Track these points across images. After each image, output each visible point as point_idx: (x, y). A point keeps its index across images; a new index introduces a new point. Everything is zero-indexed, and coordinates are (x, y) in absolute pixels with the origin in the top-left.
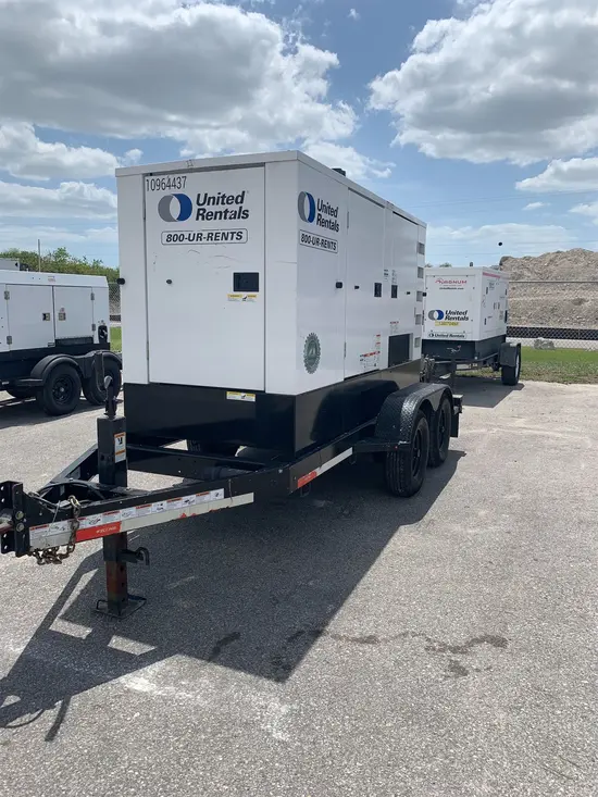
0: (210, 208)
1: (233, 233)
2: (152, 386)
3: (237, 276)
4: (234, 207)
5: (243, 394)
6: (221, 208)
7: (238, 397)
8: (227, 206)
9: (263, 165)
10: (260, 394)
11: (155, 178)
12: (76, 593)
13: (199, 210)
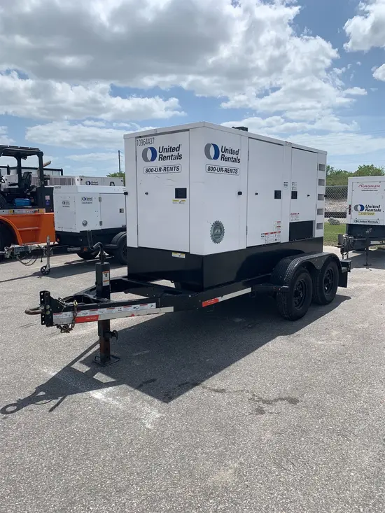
0: (165, 154)
1: (175, 167)
2: (140, 248)
3: (177, 190)
4: (175, 153)
5: (179, 254)
6: (170, 154)
7: (177, 255)
8: (172, 153)
9: (188, 130)
10: (187, 254)
11: (141, 139)
12: (90, 352)
13: (160, 155)
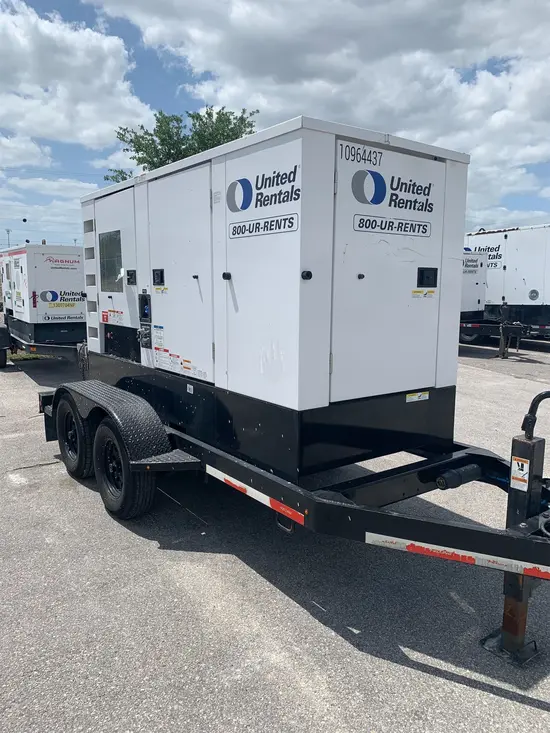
1: (420, 226)
3: (421, 271)
5: (419, 394)
7: (414, 398)
10: (432, 390)
13: (392, 195)
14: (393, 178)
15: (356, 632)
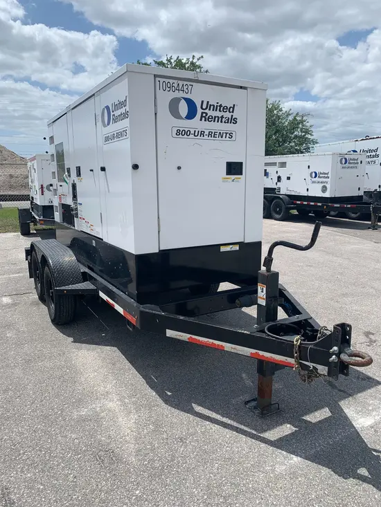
0: (211, 113)
1: (226, 133)
3: (229, 164)
4: (228, 115)
5: (231, 246)
6: (218, 114)
7: (228, 249)
8: (222, 113)
9: (246, 88)
13: (202, 113)
14: (202, 102)
15: (169, 394)
